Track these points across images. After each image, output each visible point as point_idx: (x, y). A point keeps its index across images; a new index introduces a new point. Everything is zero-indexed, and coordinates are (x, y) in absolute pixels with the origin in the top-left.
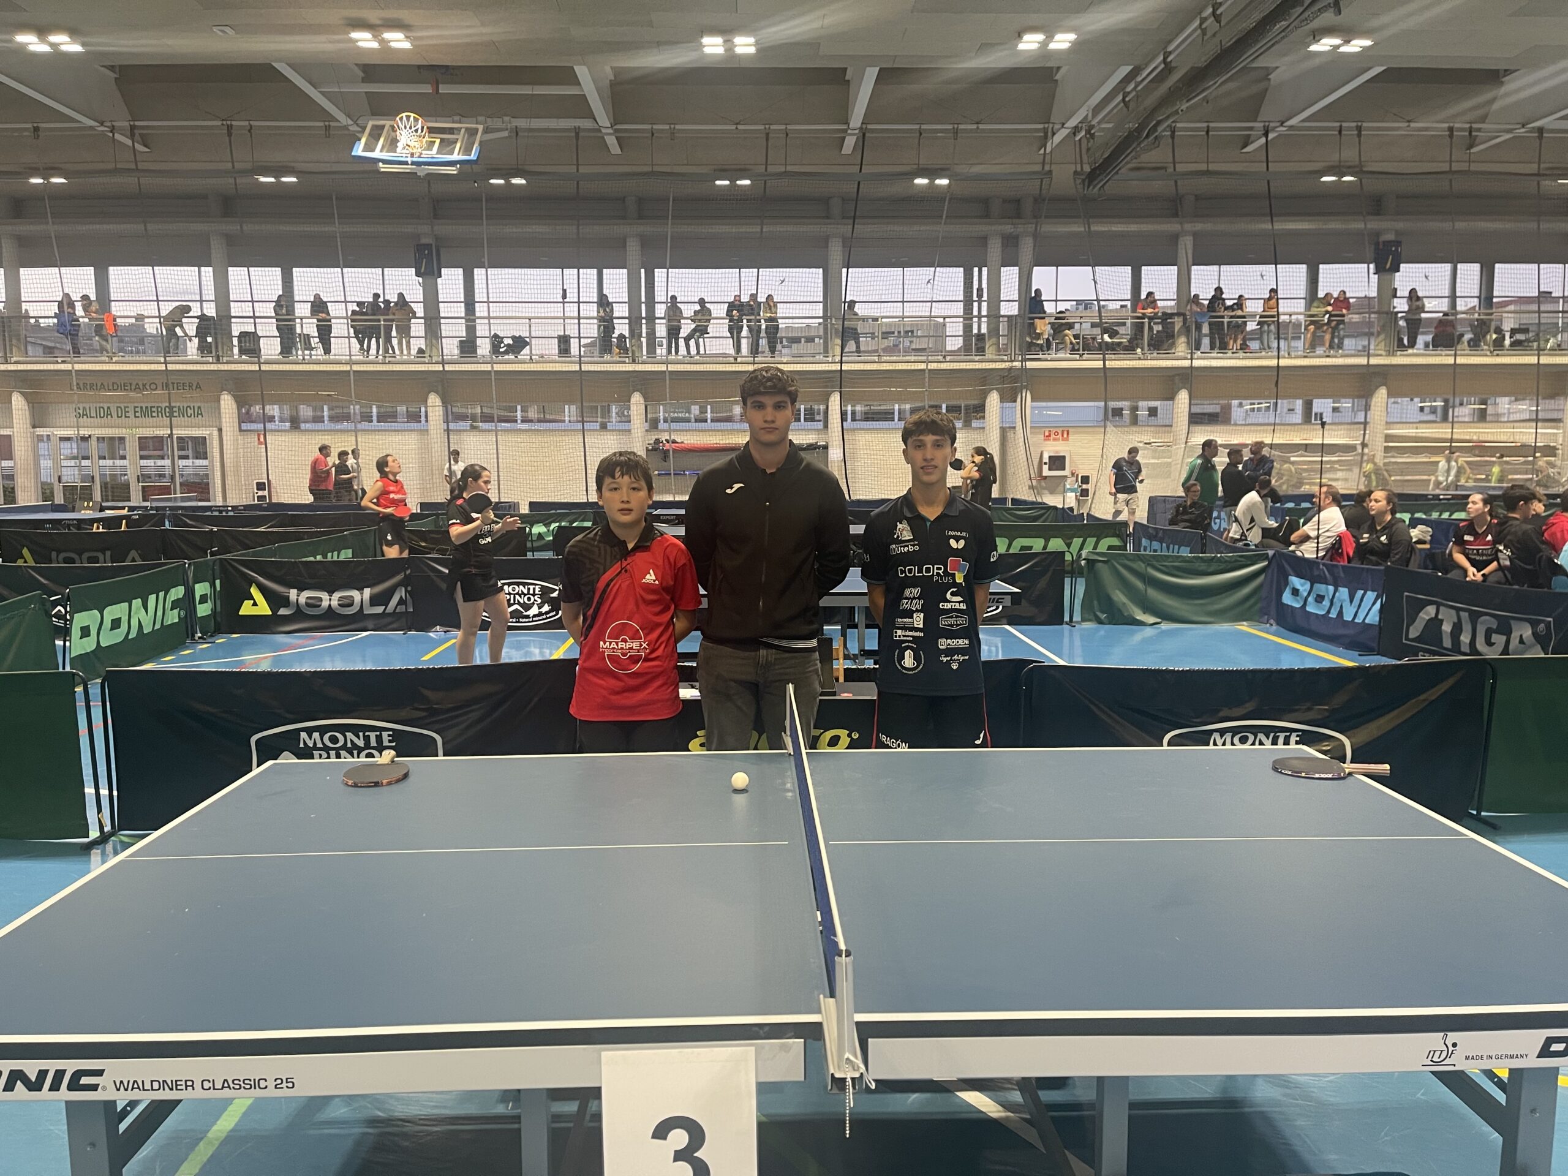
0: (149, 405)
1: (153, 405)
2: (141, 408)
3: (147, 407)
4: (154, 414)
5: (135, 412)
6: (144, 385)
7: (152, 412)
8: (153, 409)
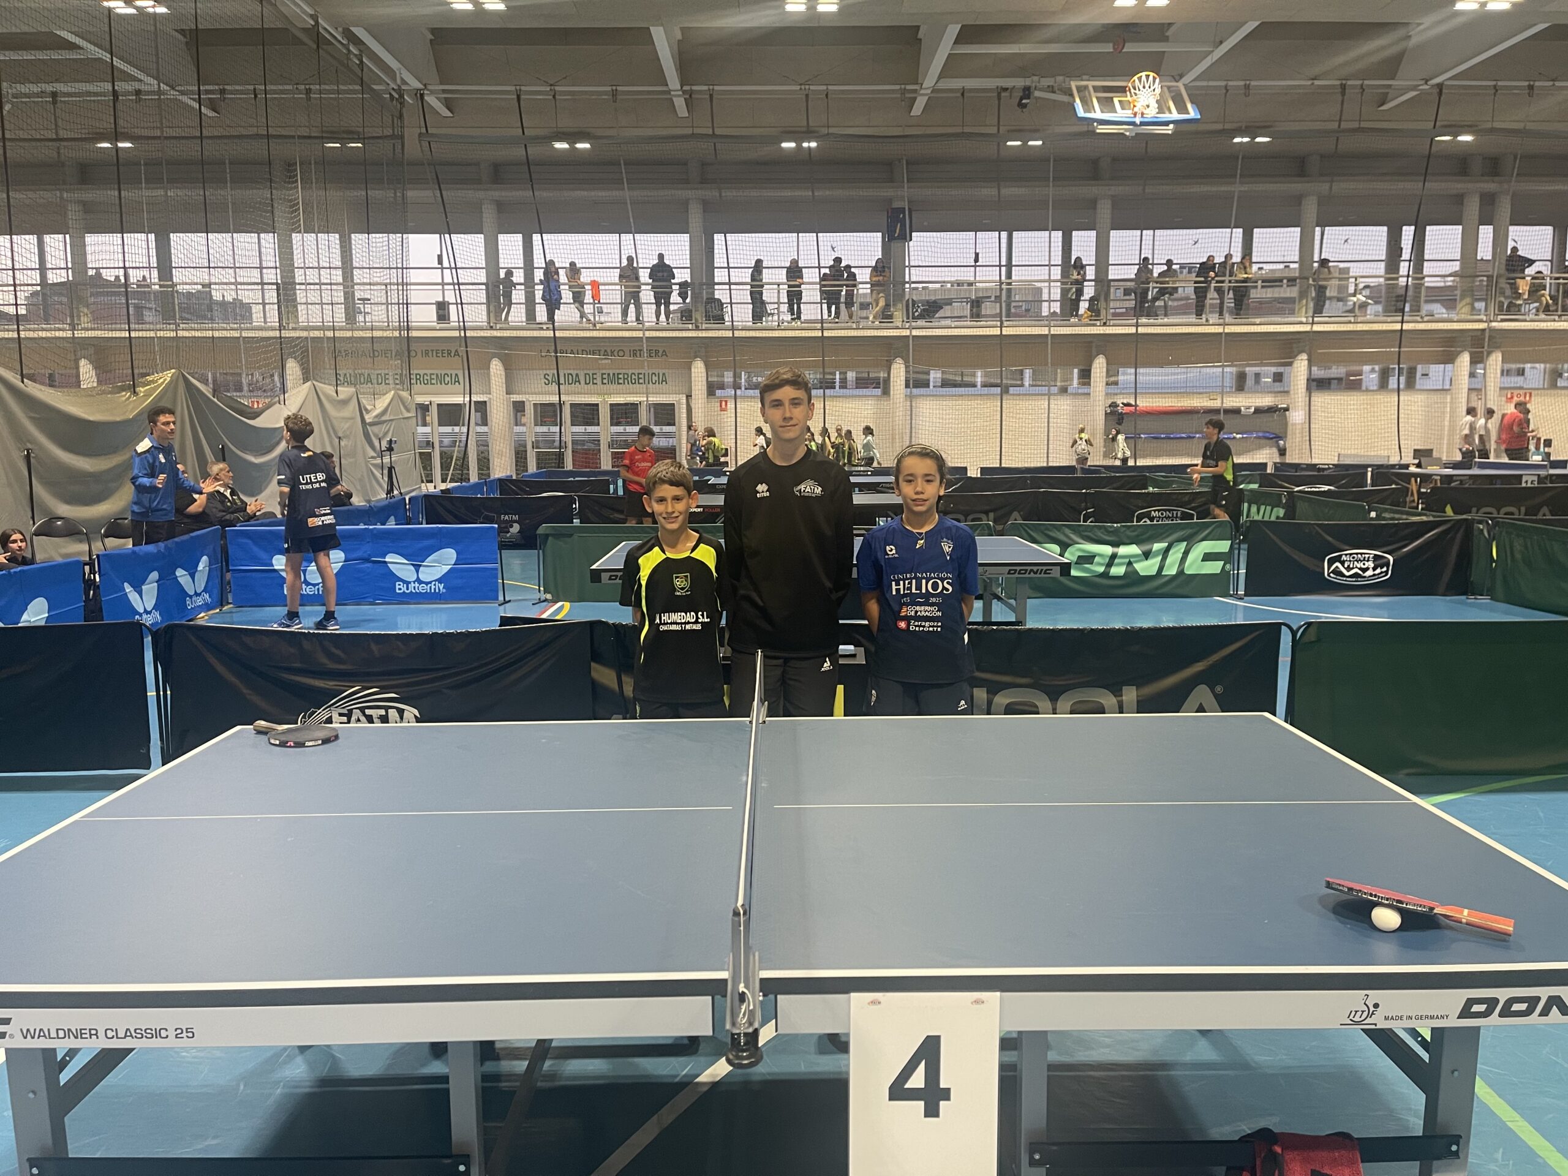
0: (617, 371)
1: (620, 371)
2: (609, 374)
3: (614, 374)
4: (621, 381)
5: (603, 379)
6: (612, 352)
7: (618, 378)
8: (620, 376)
